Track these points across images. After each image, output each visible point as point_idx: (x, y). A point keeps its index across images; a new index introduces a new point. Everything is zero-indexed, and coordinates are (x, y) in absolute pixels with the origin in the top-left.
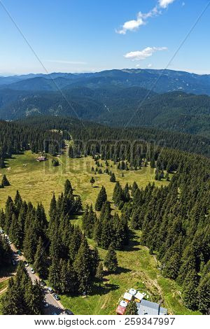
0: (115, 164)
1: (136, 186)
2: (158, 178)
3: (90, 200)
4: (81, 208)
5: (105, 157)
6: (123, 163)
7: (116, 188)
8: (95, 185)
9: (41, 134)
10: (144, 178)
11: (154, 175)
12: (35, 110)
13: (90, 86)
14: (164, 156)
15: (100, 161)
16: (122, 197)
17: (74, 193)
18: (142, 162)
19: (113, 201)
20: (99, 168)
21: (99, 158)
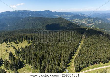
0: (14, 43)
1: (22, 47)
2: (29, 43)
3: (7, 58)
4: (3, 61)
5: (10, 41)
6: (17, 42)
7: (15, 50)
8: (8, 52)
10: (24, 44)
15: (8, 43)
16: (18, 52)
18: (23, 39)
19: (15, 55)
20: (8, 46)
21: (8, 42)
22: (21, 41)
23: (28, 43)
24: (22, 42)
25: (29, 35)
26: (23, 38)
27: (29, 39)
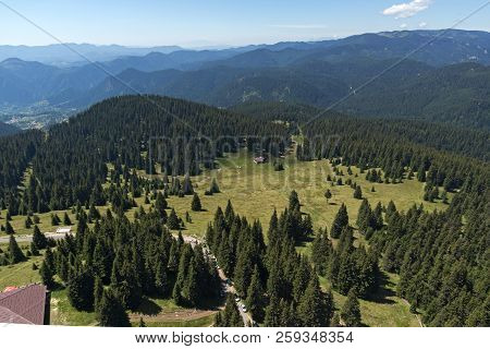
0: (362, 172)
1: (393, 207)
2: (431, 197)
3: (324, 222)
4: (310, 231)
5: (347, 162)
6: (374, 172)
7: (362, 208)
8: (331, 200)
9: (262, 126)
10: (406, 196)
11: (423, 193)
12: (255, 93)
13: (330, 58)
14: (440, 164)
15: (340, 167)
16: (371, 221)
17: (302, 209)
18: (404, 171)
19: (357, 227)
20: (338, 177)
21: (338, 162)
22: (396, 176)
23: (426, 199)
24: (397, 180)
26: (407, 163)
27: (437, 179)
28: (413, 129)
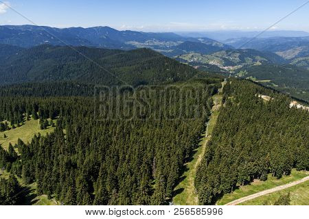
2: (44, 127)
6: (2, 124)
11: (39, 125)
14: (44, 106)
16: (8, 158)
18: (23, 117)
24: (21, 124)
25: (44, 102)
26: (24, 111)
27: (45, 115)
28: (23, 89)
